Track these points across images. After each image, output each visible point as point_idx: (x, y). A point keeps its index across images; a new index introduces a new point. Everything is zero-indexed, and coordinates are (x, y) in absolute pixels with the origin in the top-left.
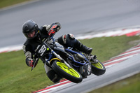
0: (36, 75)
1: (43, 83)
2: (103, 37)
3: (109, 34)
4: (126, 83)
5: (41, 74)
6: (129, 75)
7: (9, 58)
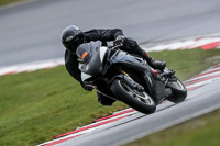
0: (60, 110)
1: (71, 122)
2: (166, 51)
3: (175, 46)
4: (202, 123)
5: (68, 108)
6: (206, 111)
7: (17, 83)
